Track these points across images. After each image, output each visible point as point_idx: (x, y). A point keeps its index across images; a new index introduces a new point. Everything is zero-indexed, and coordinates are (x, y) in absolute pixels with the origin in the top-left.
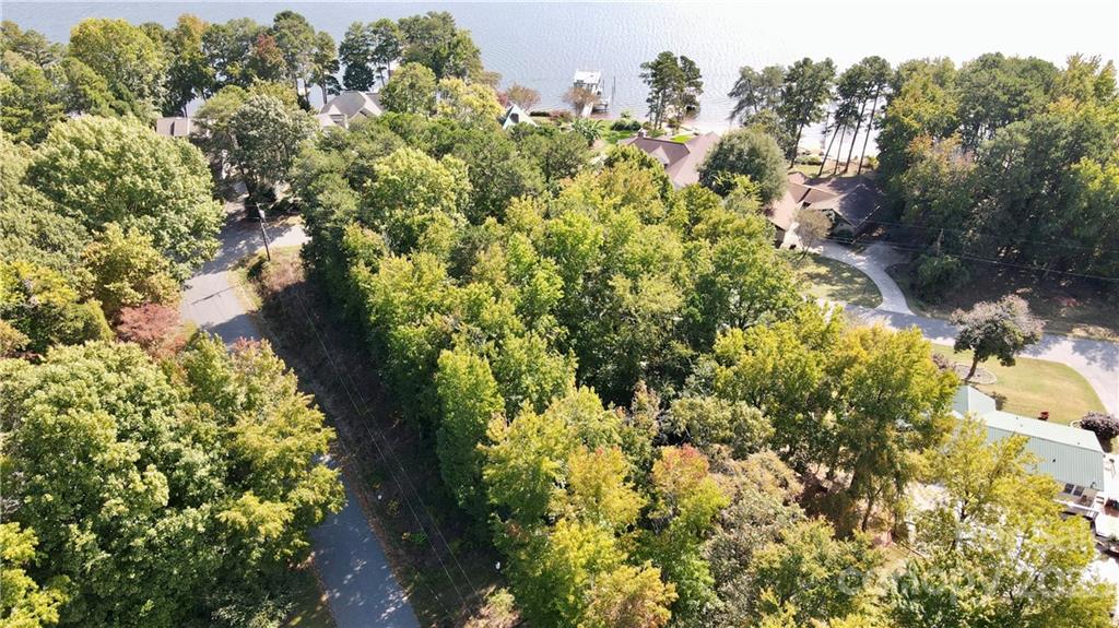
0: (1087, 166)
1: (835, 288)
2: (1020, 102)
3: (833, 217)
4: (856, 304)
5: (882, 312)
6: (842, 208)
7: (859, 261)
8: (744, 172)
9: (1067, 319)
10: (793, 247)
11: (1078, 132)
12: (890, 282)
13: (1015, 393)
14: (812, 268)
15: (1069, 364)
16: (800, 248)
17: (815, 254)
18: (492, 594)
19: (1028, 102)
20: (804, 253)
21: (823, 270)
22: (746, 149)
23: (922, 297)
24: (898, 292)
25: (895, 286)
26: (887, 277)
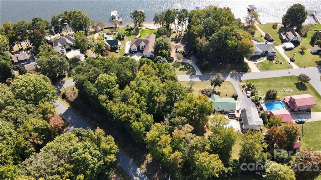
0: (229, 42)
1: (187, 71)
2: (215, 27)
3: (183, 53)
4: (192, 75)
5: (197, 76)
6: (184, 50)
7: (189, 62)
8: (164, 49)
9: (229, 70)
10: (176, 61)
11: (226, 34)
12: (197, 67)
13: (222, 91)
14: (181, 67)
15: (230, 81)
16: (177, 61)
17: (181, 62)
18: (146, 155)
19: (217, 26)
20: (178, 62)
21: (184, 67)
22: (163, 43)
23: (203, 70)
24: (199, 70)
25: (198, 68)
26: (196, 65)
